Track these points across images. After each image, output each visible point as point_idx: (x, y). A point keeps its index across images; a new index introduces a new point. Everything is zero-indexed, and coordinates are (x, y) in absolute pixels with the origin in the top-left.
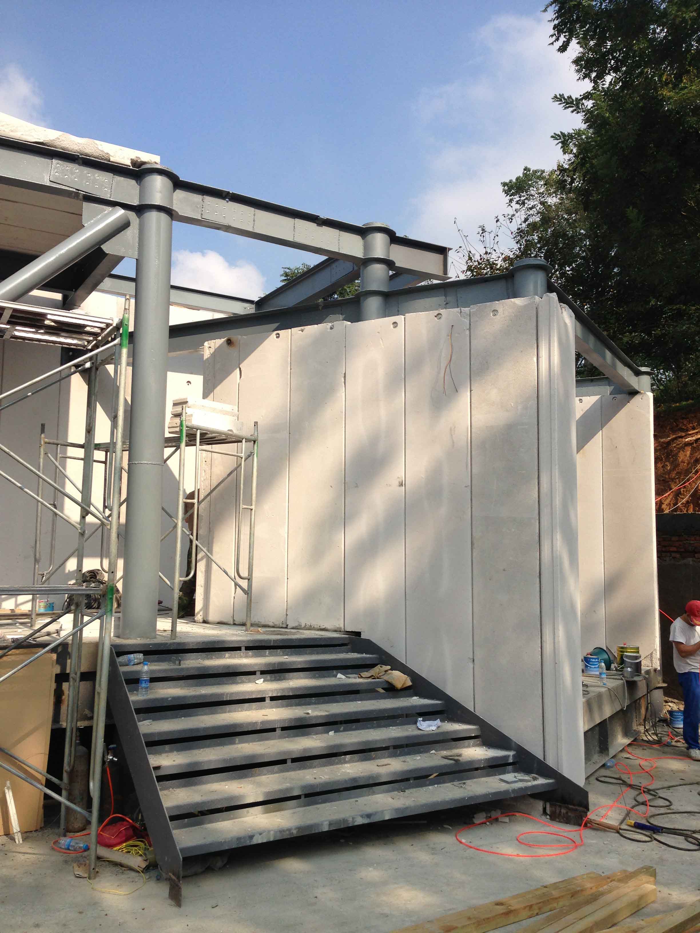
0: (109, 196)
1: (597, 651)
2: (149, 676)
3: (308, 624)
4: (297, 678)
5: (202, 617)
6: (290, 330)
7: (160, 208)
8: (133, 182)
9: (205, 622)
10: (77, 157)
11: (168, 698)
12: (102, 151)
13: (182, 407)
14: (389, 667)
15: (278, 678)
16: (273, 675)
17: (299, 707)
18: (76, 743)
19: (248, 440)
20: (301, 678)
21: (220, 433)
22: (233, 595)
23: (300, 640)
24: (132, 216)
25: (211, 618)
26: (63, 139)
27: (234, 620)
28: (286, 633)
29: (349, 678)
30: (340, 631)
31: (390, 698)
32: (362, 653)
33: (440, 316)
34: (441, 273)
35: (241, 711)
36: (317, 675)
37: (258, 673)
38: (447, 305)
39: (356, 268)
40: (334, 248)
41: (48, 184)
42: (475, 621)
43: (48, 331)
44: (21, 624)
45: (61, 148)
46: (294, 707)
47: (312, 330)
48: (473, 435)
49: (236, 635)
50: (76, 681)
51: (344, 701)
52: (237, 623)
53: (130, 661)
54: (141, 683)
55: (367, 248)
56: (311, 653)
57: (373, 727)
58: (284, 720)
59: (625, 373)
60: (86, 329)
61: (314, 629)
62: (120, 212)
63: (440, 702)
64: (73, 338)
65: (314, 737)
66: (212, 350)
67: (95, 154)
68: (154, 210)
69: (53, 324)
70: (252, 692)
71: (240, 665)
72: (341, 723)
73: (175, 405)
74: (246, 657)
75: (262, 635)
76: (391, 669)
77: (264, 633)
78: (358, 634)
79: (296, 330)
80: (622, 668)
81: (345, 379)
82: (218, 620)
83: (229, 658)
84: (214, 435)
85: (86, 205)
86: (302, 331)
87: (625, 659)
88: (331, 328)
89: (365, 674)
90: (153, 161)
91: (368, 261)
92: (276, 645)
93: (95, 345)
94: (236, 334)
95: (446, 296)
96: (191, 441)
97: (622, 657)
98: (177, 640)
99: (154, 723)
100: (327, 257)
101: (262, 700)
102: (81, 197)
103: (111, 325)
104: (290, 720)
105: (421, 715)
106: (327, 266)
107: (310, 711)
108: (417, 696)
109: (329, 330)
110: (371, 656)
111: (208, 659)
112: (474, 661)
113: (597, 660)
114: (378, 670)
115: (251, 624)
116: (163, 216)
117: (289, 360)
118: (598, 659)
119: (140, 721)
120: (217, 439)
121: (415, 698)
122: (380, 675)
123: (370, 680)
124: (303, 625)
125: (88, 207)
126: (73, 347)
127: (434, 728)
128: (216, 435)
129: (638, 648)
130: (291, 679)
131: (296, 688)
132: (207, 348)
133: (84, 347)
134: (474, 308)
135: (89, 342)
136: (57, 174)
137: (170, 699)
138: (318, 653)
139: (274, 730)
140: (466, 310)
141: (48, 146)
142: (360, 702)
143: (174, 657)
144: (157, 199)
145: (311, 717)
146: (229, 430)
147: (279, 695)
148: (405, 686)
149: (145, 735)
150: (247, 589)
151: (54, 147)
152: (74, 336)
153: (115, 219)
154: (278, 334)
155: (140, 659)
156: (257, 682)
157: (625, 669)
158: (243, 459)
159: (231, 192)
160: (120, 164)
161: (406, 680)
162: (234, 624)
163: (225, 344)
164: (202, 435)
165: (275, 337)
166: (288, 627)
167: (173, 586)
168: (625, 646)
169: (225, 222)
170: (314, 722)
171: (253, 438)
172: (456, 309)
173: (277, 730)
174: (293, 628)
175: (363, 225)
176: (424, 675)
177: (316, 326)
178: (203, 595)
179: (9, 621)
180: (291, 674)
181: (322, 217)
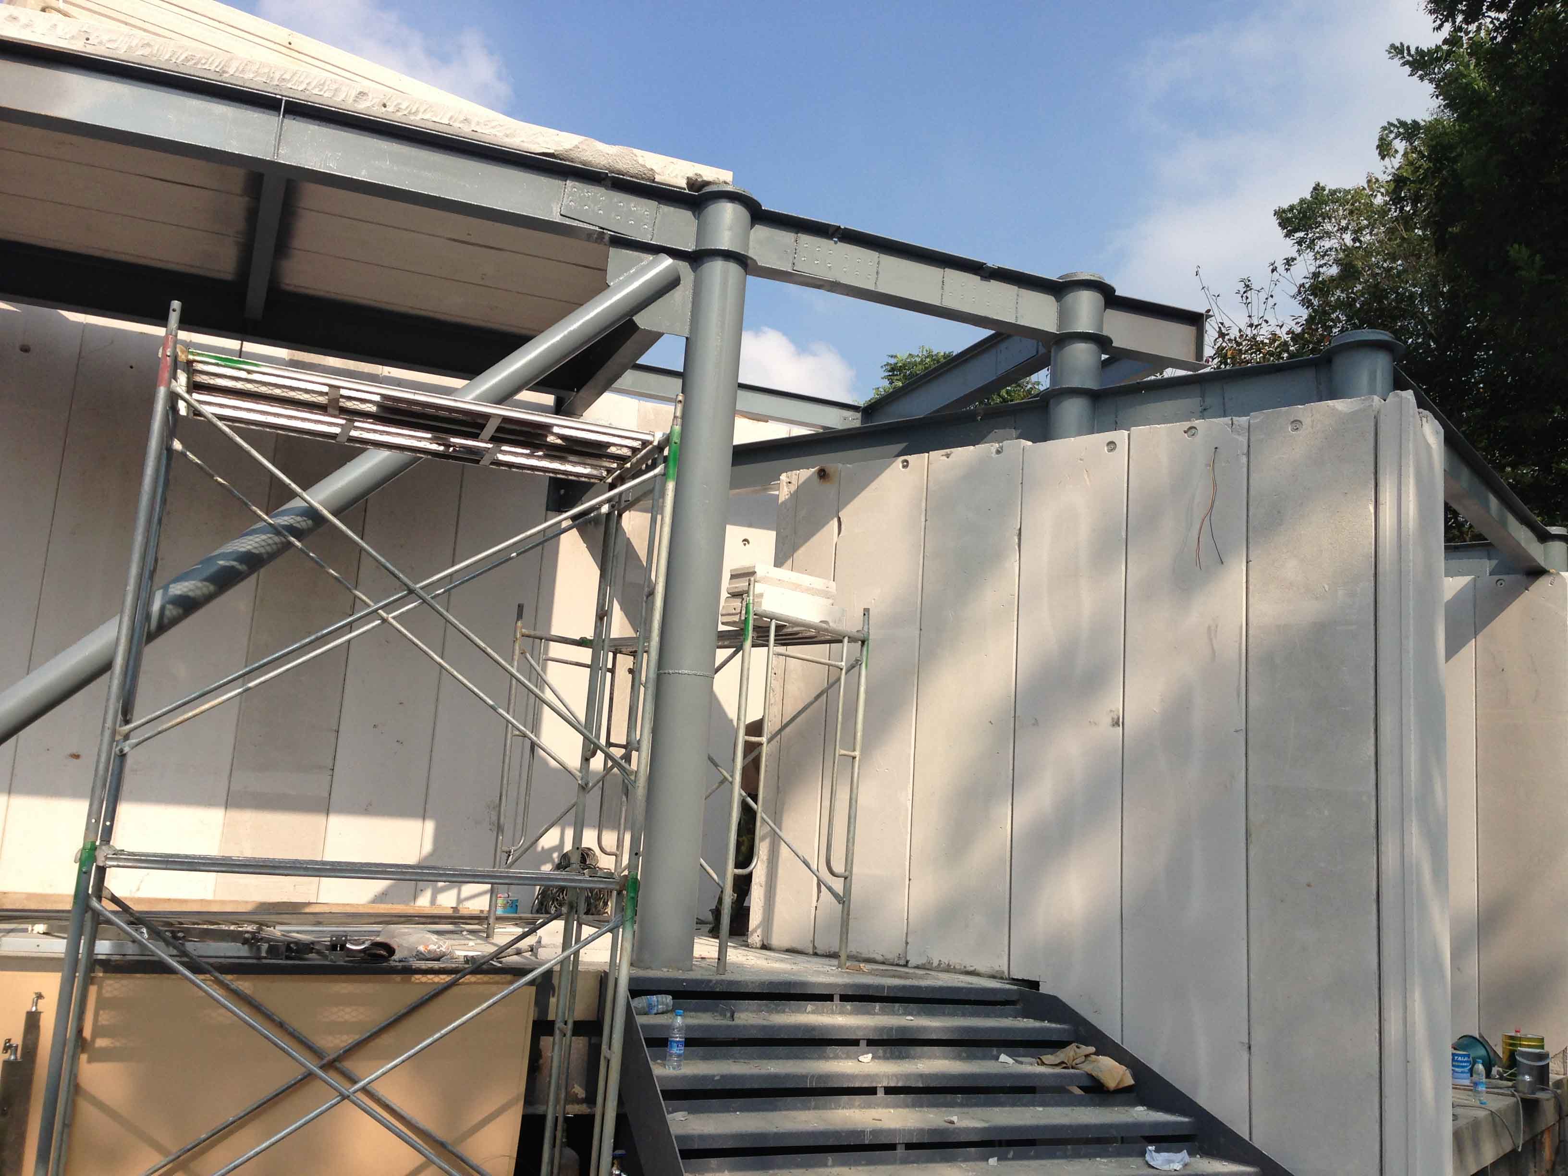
0: (650, 237)
1: (1465, 1041)
2: (683, 1036)
3: (945, 961)
4: (930, 1058)
5: (760, 938)
6: (927, 454)
7: (728, 255)
8: (688, 214)
9: (765, 947)
10: (603, 176)
11: (714, 1076)
12: (643, 166)
13: (750, 580)
14: (1092, 1049)
15: (897, 1053)
16: (888, 1049)
17: (935, 1110)
18: (562, 1142)
19: (852, 640)
20: (936, 1058)
21: (808, 626)
22: (814, 904)
23: (933, 989)
24: (684, 267)
25: (775, 942)
26: (585, 147)
27: (814, 947)
28: (906, 976)
29: (1021, 1063)
30: (1002, 978)
31: (1095, 1105)
32: (1043, 1021)
33: (1193, 431)
34: (1191, 358)
35: (836, 1108)
36: (964, 1055)
37: (863, 1043)
38: (1204, 413)
39: (1042, 350)
40: (1009, 318)
41: (558, 219)
42: (1252, 976)
43: (549, 453)
44: (471, 932)
45: (581, 163)
46: (925, 1109)
47: (963, 455)
48: (1250, 640)
49: (824, 973)
50: (565, 1035)
51: (1013, 1105)
52: (819, 952)
53: (650, 1006)
54: (671, 1047)
55: (1063, 316)
56: (953, 1015)
57: (1065, 1156)
58: (910, 1132)
59: (1523, 536)
60: (609, 451)
61: (955, 971)
62: (667, 262)
63: (1186, 1120)
64: (584, 464)
65: (963, 1165)
66: (793, 488)
67: (633, 171)
68: (720, 258)
69: (559, 441)
70: (853, 1077)
71: (833, 1028)
72: (1010, 1143)
73: (733, 577)
74: (842, 1013)
75: (867, 977)
76: (1097, 1053)
77: (871, 973)
78: (1035, 985)
79: (937, 455)
80: (1510, 1075)
81: (1020, 539)
82: (786, 944)
83: (813, 1012)
84: (796, 629)
85: (613, 251)
86: (948, 456)
87: (1517, 1058)
88: (998, 452)
89: (1049, 1058)
90: (722, 179)
91: (1063, 339)
92: (892, 995)
93: (619, 476)
94: (837, 462)
95: (1203, 396)
96: (761, 637)
97: (1512, 1055)
98: (728, 977)
99: (691, 1117)
100: (993, 332)
101: (872, 1091)
102: (607, 238)
103: (651, 443)
104: (921, 1131)
105: (1151, 1140)
106: (992, 346)
107: (955, 1119)
108: (1143, 1105)
109: (994, 455)
110: (1059, 1026)
111: (778, 1012)
112: (1250, 1048)
113: (1466, 1059)
114: (1072, 1054)
115: (848, 956)
116: (733, 268)
117: (924, 504)
118: (1468, 1056)
119: (669, 1113)
120: (800, 635)
121: (1140, 1109)
122: (1077, 1061)
123: (1058, 1070)
124: (935, 964)
125: (617, 255)
126: (583, 479)
127: (1178, 1166)
128: (803, 629)
129: (1542, 1040)
130: (920, 1057)
131: (930, 1074)
132: (785, 484)
133: (601, 480)
134: (1257, 418)
135: (610, 471)
136: (572, 203)
137: (717, 1078)
138: (964, 1015)
139: (892, 1147)
140: (1243, 420)
141: (561, 159)
142: (1041, 1109)
143: (722, 1004)
144: (725, 242)
145: (956, 1128)
146: (821, 622)
147: (900, 1085)
148: (1121, 1086)
149: (679, 1138)
150: (841, 894)
151: (569, 161)
152: (589, 461)
153: (657, 274)
154: (907, 461)
155: (667, 1005)
156: (861, 1058)
157: (1520, 1078)
158: (844, 672)
159: (842, 227)
160: (670, 186)
161: (1124, 1074)
162: (816, 954)
163: (816, 477)
164: (779, 628)
165: (901, 465)
166: (909, 965)
167: (724, 883)
168: (1519, 1035)
169: (830, 277)
170: (963, 1138)
171: (861, 636)
172: (1222, 419)
173: (899, 1147)
174: (917, 967)
175: (1059, 278)
176: (1156, 1069)
177: (972, 447)
178: (763, 900)
179: (450, 927)
180: (919, 1049)
181: (990, 264)
